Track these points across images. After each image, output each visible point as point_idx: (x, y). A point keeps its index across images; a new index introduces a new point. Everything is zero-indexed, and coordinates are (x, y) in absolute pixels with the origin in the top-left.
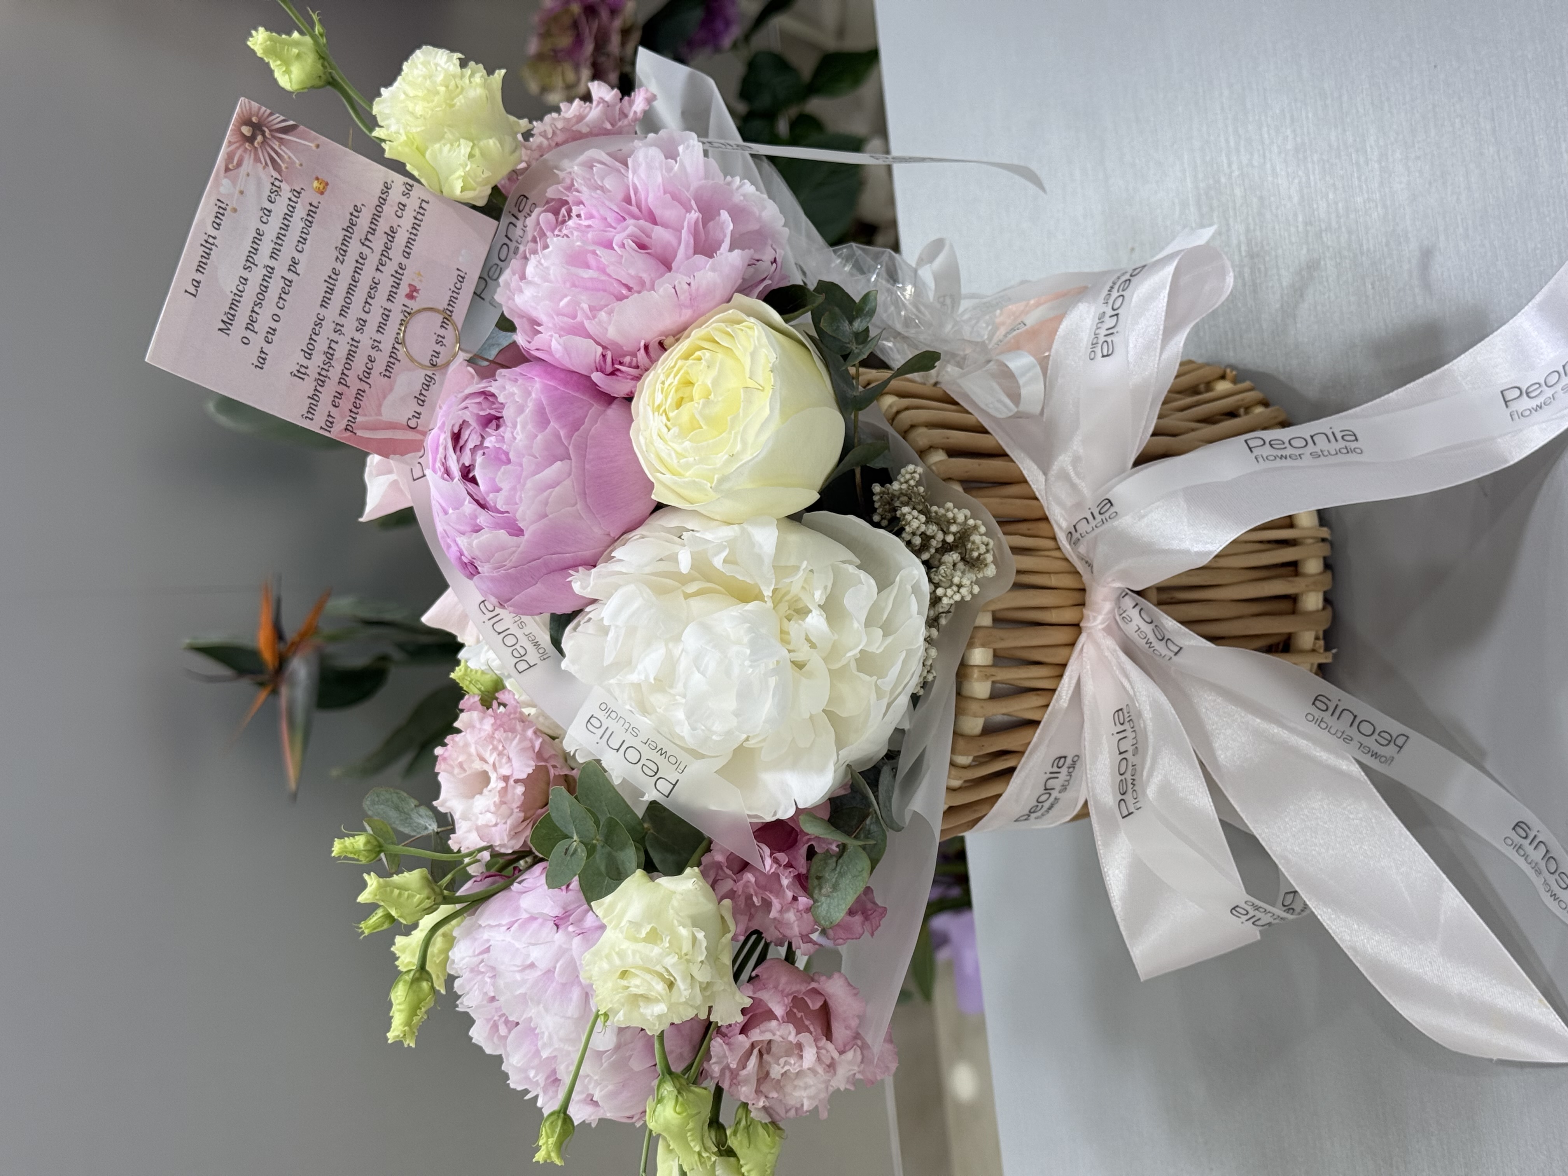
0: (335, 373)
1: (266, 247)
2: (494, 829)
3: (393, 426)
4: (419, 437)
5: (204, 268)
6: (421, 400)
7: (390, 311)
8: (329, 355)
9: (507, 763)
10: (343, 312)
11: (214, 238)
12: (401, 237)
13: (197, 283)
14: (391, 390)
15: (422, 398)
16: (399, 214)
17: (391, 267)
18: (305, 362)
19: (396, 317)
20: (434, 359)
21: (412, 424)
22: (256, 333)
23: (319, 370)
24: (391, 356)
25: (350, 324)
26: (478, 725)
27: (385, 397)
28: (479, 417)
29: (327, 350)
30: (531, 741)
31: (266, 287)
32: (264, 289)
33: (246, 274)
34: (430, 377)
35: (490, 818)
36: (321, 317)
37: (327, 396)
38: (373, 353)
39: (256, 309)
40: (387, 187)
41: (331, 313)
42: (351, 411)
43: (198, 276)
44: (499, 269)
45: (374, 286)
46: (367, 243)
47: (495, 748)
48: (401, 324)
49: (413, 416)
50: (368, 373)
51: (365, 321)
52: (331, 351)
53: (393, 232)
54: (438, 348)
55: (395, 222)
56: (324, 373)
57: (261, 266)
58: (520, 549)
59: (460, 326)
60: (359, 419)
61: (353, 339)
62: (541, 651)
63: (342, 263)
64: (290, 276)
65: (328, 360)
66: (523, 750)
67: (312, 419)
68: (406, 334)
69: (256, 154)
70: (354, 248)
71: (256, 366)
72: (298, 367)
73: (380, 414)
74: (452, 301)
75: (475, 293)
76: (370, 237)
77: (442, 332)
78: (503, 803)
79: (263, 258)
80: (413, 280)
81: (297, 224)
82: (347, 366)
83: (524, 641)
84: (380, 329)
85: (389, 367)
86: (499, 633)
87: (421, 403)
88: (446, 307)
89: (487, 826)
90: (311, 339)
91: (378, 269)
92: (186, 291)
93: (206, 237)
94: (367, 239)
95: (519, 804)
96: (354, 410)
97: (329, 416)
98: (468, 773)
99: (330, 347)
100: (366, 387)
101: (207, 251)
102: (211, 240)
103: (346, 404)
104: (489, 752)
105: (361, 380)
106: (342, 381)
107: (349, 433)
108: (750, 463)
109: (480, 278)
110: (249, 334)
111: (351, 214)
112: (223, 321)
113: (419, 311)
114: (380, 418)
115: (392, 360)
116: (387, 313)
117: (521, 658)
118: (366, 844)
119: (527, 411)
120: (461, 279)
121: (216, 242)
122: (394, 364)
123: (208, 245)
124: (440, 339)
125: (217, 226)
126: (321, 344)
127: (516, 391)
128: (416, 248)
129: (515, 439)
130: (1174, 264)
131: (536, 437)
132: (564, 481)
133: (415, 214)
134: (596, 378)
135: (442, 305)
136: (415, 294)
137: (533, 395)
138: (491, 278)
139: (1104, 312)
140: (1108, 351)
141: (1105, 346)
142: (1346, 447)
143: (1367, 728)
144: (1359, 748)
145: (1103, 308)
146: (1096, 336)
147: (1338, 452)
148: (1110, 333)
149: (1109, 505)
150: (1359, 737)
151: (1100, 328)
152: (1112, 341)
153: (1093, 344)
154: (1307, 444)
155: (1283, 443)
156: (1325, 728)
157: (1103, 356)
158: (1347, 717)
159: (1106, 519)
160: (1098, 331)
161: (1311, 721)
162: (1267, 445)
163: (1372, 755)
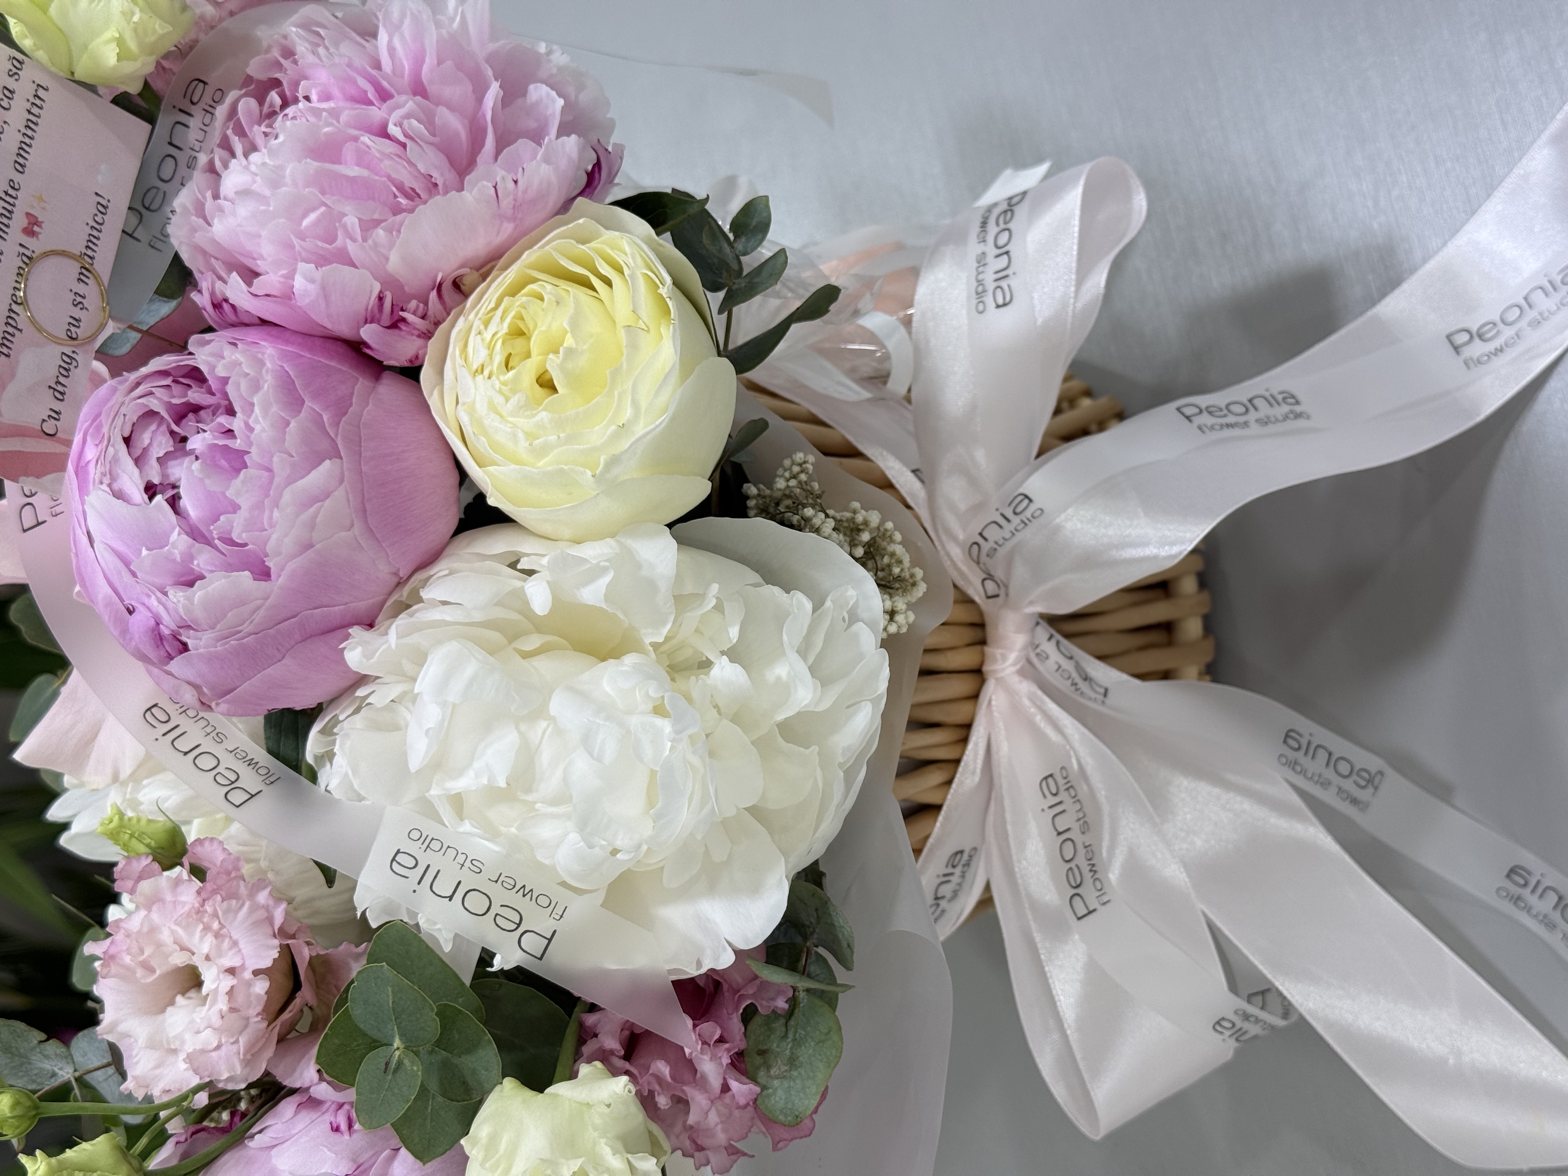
2: (214, 1054)
3: (19, 432)
4: (59, 448)
6: (58, 392)
9: (230, 949)
12: (10, 140)
14: (13, 375)
15: (60, 388)
16: (5, 103)
19: (9, 262)
20: (72, 328)
21: (49, 428)
24: (7, 324)
26: (169, 897)
27: (4, 387)
28: (170, 407)
30: (267, 908)
34: (68, 356)
35: (209, 1038)
44: (161, 195)
47: (207, 928)
48: (19, 274)
49: (49, 416)
54: (77, 313)
58: (268, 603)
59: (106, 279)
62: (263, 771)
66: (256, 924)
68: (28, 290)
74: (91, 242)
75: (123, 231)
77: (81, 288)
78: (232, 1010)
80: (33, 207)
83: (228, 761)
85: (6, 339)
86: (186, 753)
87: (60, 397)
88: (84, 250)
89: (203, 1051)
95: (259, 1009)
98: (158, 972)
104: (198, 935)
108: (649, 437)
109: (130, 208)
113: (46, 254)
115: (10, 330)
117: (233, 785)
118: (13, 1107)
119: (266, 386)
120: (103, 208)
122: (13, 335)
124: (79, 299)
127: (242, 359)
128: (34, 157)
129: (252, 430)
130: (1082, 182)
131: (288, 424)
132: (335, 490)
133: (28, 106)
134: (368, 333)
135: (78, 247)
136: (36, 228)
137: (269, 365)
138: (148, 209)
139: (983, 253)
140: (1004, 298)
141: (999, 292)
142: (1292, 412)
143: (1344, 768)
144: (1338, 794)
145: (981, 248)
146: (980, 282)
147: (1286, 418)
148: (1002, 276)
149: (1026, 501)
150: (1336, 780)
151: (983, 272)
152: (1009, 286)
153: (977, 293)
154: (1247, 410)
155: (1221, 410)
156: (1300, 772)
157: (998, 306)
158: (1322, 755)
159: (1028, 520)
160: (981, 277)
161: (1284, 765)
162: (1205, 414)
163: (1351, 802)
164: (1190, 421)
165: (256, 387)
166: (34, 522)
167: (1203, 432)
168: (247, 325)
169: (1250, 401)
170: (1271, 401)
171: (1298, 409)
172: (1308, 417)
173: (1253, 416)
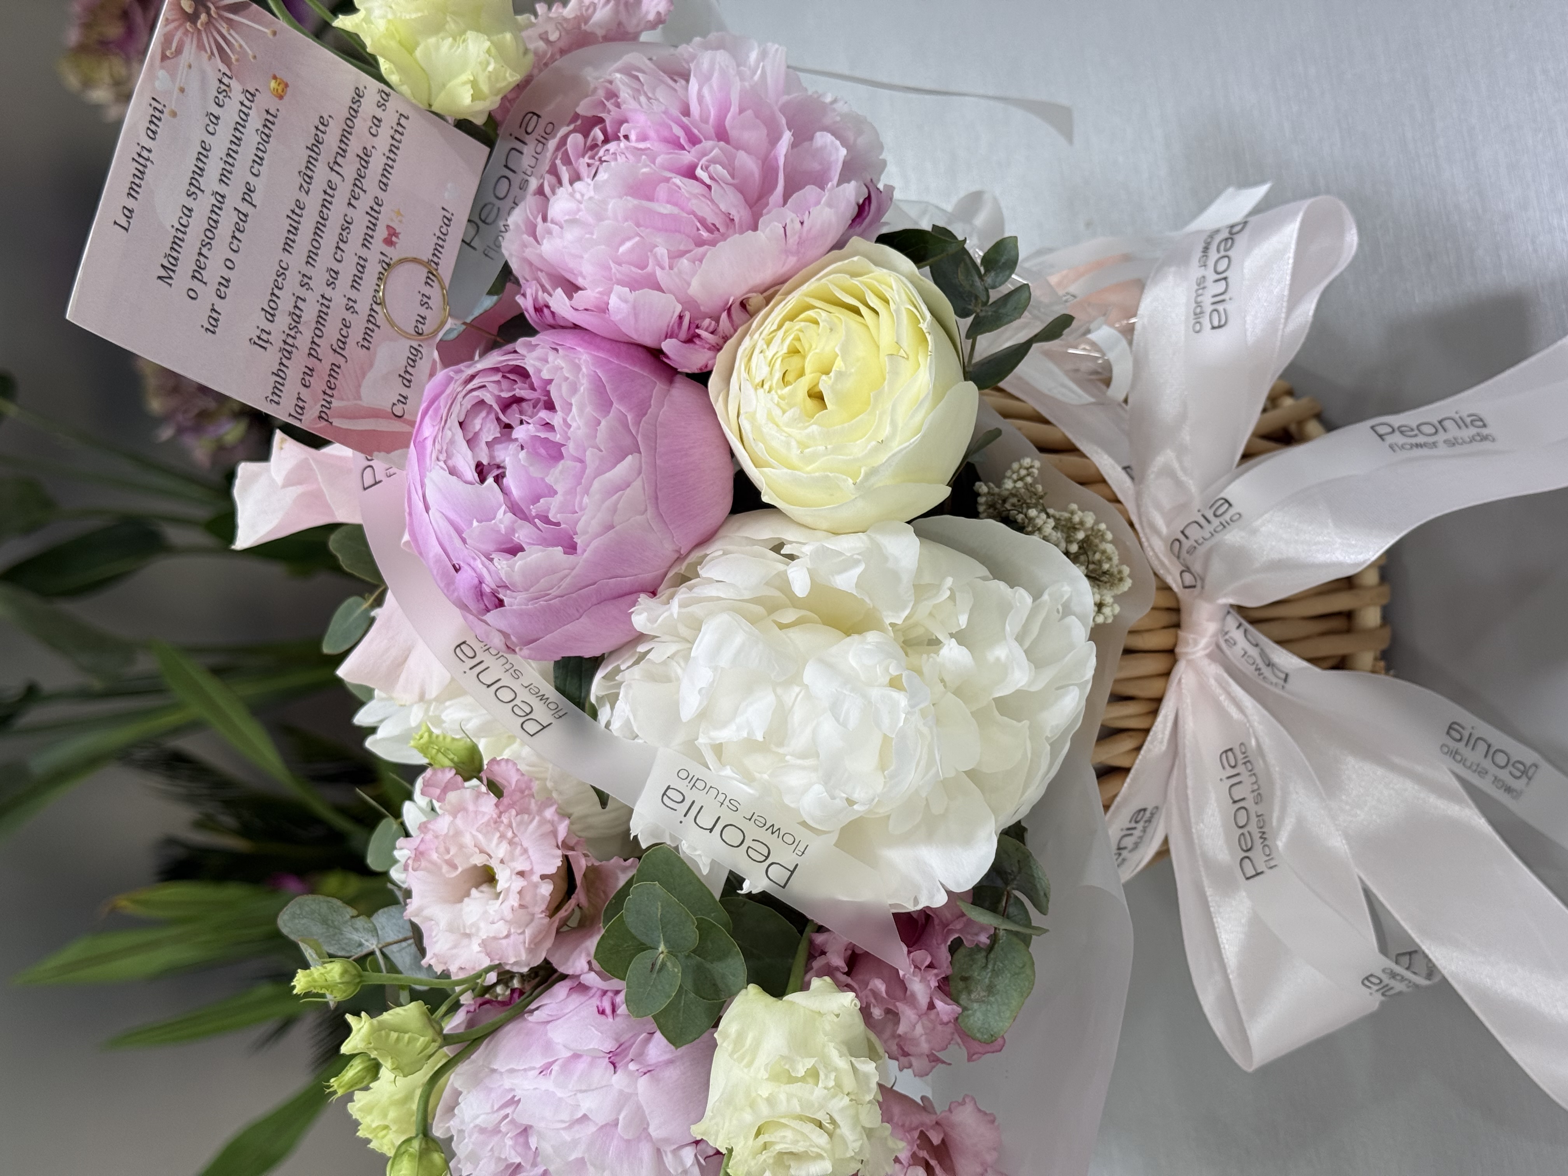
0: (303, 342)
1: (214, 167)
2: (504, 942)
3: (375, 414)
4: (406, 428)
5: (137, 192)
6: (406, 380)
7: (366, 260)
8: (296, 317)
9: (522, 854)
10: (310, 260)
11: (149, 151)
12: (377, 162)
13: (129, 213)
14: (371, 365)
15: (408, 376)
16: (373, 131)
17: (365, 202)
18: (268, 326)
19: (373, 269)
20: (420, 326)
21: (398, 410)
22: (205, 283)
23: (284, 337)
24: (369, 321)
25: (319, 276)
26: (471, 807)
27: (364, 375)
28: (499, 399)
29: (292, 310)
30: (552, 823)
31: (216, 222)
32: (213, 225)
33: (189, 202)
34: (415, 349)
35: (501, 928)
36: (284, 265)
37: (294, 372)
38: (348, 316)
39: (204, 251)
40: (358, 95)
41: (296, 260)
42: (325, 393)
43: (130, 203)
44: (495, 210)
45: (346, 226)
46: (336, 168)
47: (502, 836)
48: (379, 278)
49: (399, 401)
50: (343, 341)
51: (336, 273)
52: (298, 312)
53: (366, 155)
55: (370, 141)
56: (290, 341)
57: (208, 192)
58: (575, 572)
59: (447, 283)
60: (335, 403)
61: (323, 296)
62: (552, 706)
63: (307, 193)
64: (245, 207)
65: (294, 324)
66: (543, 836)
67: (278, 403)
68: (386, 293)
69: (199, 40)
70: (321, 173)
71: (207, 329)
72: (258, 332)
73: (359, 397)
74: (437, 250)
75: (463, 241)
76: (340, 159)
77: (427, 290)
78: (522, 906)
79: (210, 181)
80: (392, 220)
81: (251, 138)
82: (318, 332)
83: (524, 695)
84: (355, 284)
85: (367, 335)
86: (489, 686)
87: (407, 383)
88: (431, 258)
89: (495, 938)
90: (273, 294)
91: (350, 204)
92: (115, 223)
93: (139, 149)
94: (336, 162)
95: (544, 907)
96: (329, 391)
97: (299, 398)
98: (460, 870)
99: (296, 307)
100: (340, 361)
101: (141, 168)
102: (145, 154)
103: (318, 383)
104: (495, 840)
105: (335, 351)
106: (313, 352)
107: (324, 423)
109: (469, 221)
110: (195, 285)
111: (317, 128)
112: (163, 266)
113: (400, 262)
114: (359, 402)
115: (371, 326)
116: (362, 262)
117: (528, 716)
118: (342, 974)
119: (582, 389)
120: (448, 221)
121: (151, 156)
122: (372, 331)
123: (141, 160)
124: (425, 300)
125: (153, 134)
126: (285, 303)
127: (563, 364)
128: (394, 178)
129: (569, 426)
130: (1299, 219)
131: (599, 423)
132: (634, 480)
133: (392, 132)
134: (667, 346)
135: (426, 255)
136: (394, 239)
137: (584, 370)
138: (484, 222)
139: (1204, 277)
140: (1220, 321)
141: (1215, 315)
142: (1478, 434)
143: (1501, 759)
144: (1493, 782)
145: (1201, 272)
146: (1199, 304)
147: (1472, 440)
148: (1219, 300)
149: (1226, 505)
150: (1493, 770)
151: (1201, 295)
152: (1225, 310)
153: (1195, 314)
154: (1436, 432)
155: (1412, 430)
156: (1460, 762)
157: (1213, 328)
158: (1482, 747)
159: (1227, 522)
160: (1199, 299)
161: (1446, 753)
162: (1397, 433)
163: (1505, 790)
164: (1383, 440)
165: (574, 389)
166: (372, 482)
167: (1394, 451)
168: (563, 327)
169: (1440, 422)
170: (1461, 423)
171: (1485, 431)
172: (1494, 440)
173: (1441, 437)
